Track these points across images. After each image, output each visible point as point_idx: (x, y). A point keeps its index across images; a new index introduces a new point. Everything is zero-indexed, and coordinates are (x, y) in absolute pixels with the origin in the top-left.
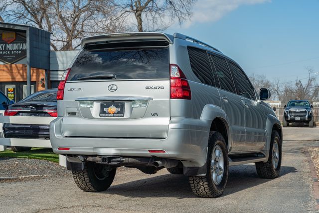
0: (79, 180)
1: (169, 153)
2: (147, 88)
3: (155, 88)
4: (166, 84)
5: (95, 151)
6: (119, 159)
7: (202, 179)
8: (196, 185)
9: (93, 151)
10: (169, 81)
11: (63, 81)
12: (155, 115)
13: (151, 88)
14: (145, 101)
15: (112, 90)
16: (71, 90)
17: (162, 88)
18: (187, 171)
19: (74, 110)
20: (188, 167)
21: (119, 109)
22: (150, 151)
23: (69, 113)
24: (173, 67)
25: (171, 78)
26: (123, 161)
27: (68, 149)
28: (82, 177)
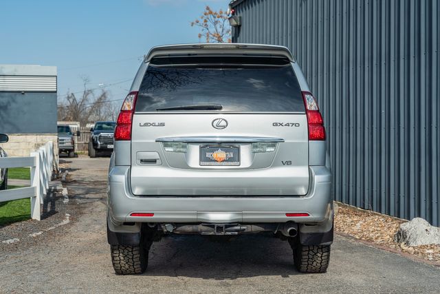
0: (122, 258)
1: (313, 217)
2: (275, 124)
3: (288, 125)
4: (302, 119)
5: (199, 217)
6: (238, 228)
7: (322, 248)
8: (311, 256)
9: (195, 217)
10: (305, 115)
11: (129, 111)
12: (289, 163)
13: (281, 124)
14: (273, 143)
15: (218, 127)
16: (146, 125)
17: (297, 125)
18: (306, 238)
19: (154, 155)
20: (308, 234)
21: (232, 156)
22: (287, 215)
23: (142, 161)
24: (307, 96)
25: (307, 111)
26: (244, 230)
27: (152, 215)
28: (130, 253)
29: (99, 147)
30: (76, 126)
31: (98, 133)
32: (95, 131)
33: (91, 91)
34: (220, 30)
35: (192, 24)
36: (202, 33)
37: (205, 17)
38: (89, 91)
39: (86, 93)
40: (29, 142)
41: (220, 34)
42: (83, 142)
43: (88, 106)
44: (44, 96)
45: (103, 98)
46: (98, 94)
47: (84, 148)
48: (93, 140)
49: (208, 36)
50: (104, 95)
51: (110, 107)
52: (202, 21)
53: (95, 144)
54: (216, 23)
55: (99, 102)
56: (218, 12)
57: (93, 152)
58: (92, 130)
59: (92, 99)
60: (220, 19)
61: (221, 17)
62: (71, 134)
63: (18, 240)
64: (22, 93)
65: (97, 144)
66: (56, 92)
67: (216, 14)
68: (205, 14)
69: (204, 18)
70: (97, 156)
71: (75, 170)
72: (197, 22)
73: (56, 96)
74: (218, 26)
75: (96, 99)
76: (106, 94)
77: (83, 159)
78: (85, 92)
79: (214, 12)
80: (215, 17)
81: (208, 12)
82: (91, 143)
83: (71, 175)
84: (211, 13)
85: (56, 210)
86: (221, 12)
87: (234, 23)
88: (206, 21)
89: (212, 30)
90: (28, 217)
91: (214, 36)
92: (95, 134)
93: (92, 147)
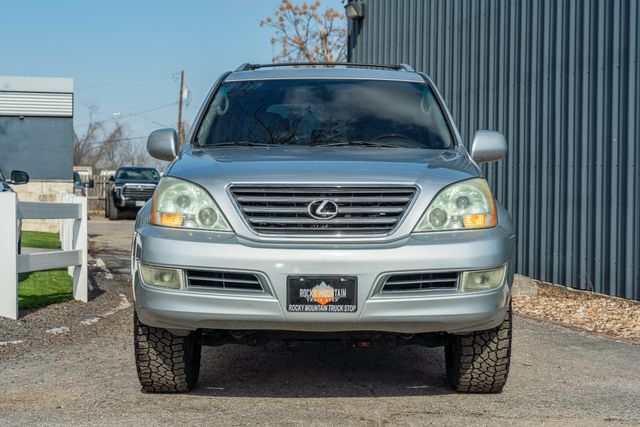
29: (123, 204)
30: (86, 174)
31: (122, 184)
32: (117, 181)
33: (99, 124)
34: (302, 33)
35: (262, 24)
36: (275, 36)
37: (281, 13)
38: (97, 123)
39: (93, 127)
40: (31, 193)
41: (303, 40)
42: (97, 198)
43: (96, 146)
44: (53, 123)
45: (117, 135)
46: (110, 128)
47: (98, 206)
48: (114, 193)
49: (285, 41)
50: (119, 130)
51: (128, 147)
52: (275, 19)
53: (117, 201)
54: (296, 22)
55: (113, 140)
56: (301, 7)
57: (114, 211)
58: (112, 179)
59: (101, 136)
60: (303, 17)
61: (305, 13)
62: (81, 184)
63: (68, 329)
64: (21, 118)
65: (120, 200)
66: (71, 117)
67: (297, 8)
68: (282, 9)
69: (280, 15)
70: (119, 218)
71: (96, 236)
72: (269, 20)
73: (72, 123)
74: (300, 27)
75: (108, 136)
76: (122, 130)
77: (99, 222)
78: (90, 125)
79: (294, 5)
80: (295, 14)
81: (285, 5)
82: (111, 198)
83: (94, 242)
84: (289, 7)
85: (101, 288)
86: (305, 7)
87: (354, 13)
88: (281, 19)
89: (291, 33)
90: (68, 297)
91: (294, 41)
92: (117, 184)
93: (112, 204)
